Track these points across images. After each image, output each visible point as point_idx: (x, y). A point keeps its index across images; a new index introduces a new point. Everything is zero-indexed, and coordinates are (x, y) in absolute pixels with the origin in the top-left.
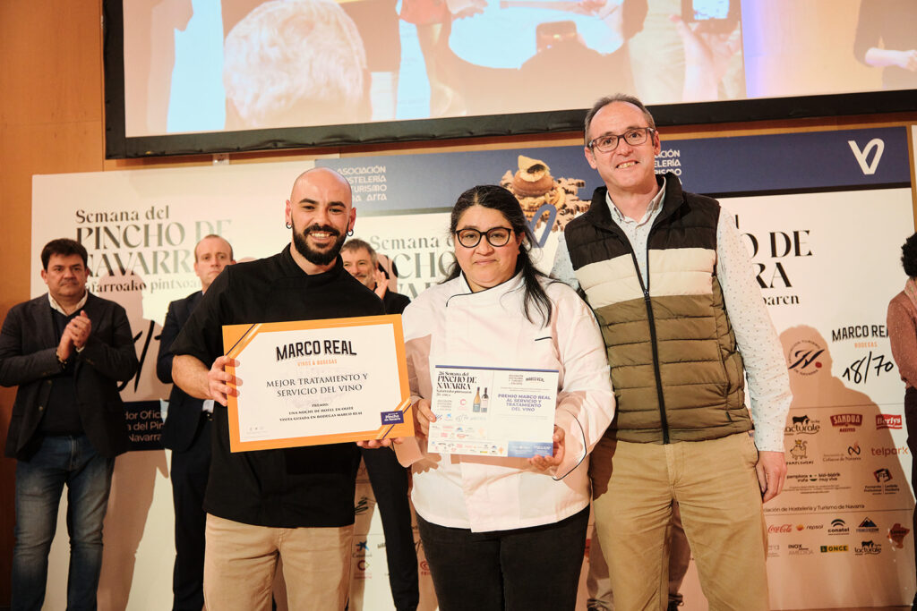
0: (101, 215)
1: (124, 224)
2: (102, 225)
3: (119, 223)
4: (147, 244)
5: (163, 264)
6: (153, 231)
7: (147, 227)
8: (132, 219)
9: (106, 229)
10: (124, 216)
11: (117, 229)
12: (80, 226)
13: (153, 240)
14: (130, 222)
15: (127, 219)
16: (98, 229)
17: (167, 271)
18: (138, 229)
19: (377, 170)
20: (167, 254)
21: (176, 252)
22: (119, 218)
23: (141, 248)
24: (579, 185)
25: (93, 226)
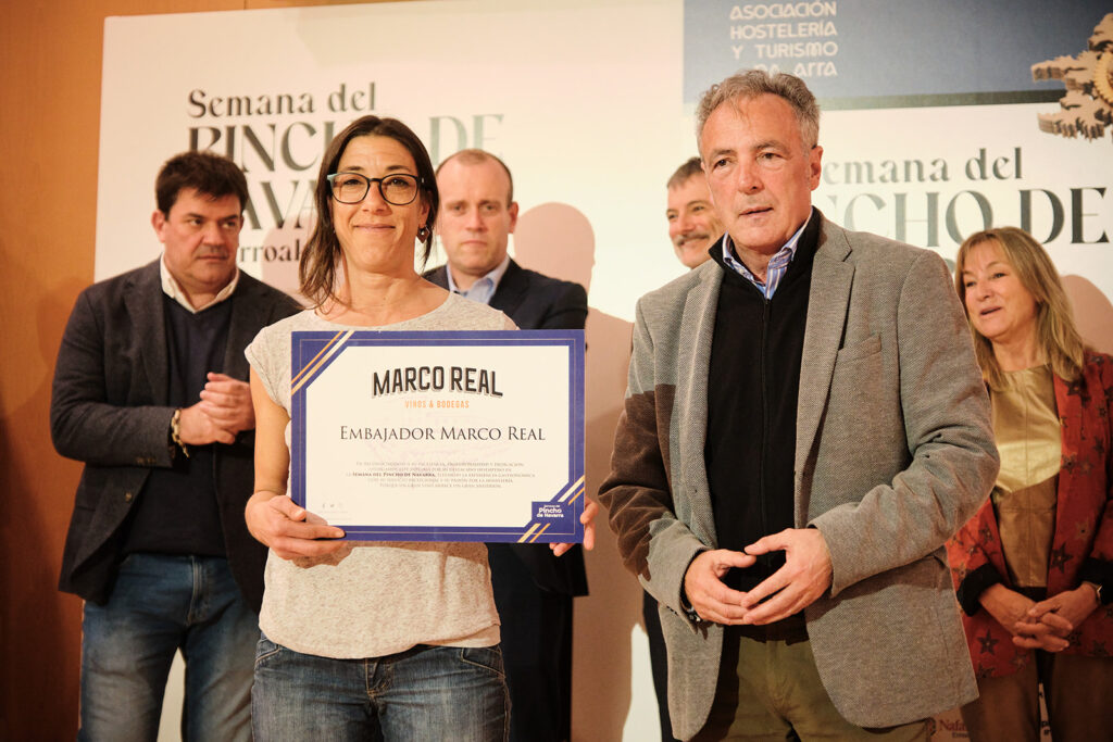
0: (239, 101)
1: (283, 120)
2: (239, 122)
3: (274, 118)
7: (330, 128)
8: (301, 110)
9: (248, 132)
10: (285, 103)
11: (269, 130)
12: (196, 123)
14: (297, 117)
15: (291, 111)
16: (231, 130)
18: (311, 131)
19: (817, 9)
22: (274, 107)
25: (222, 123)
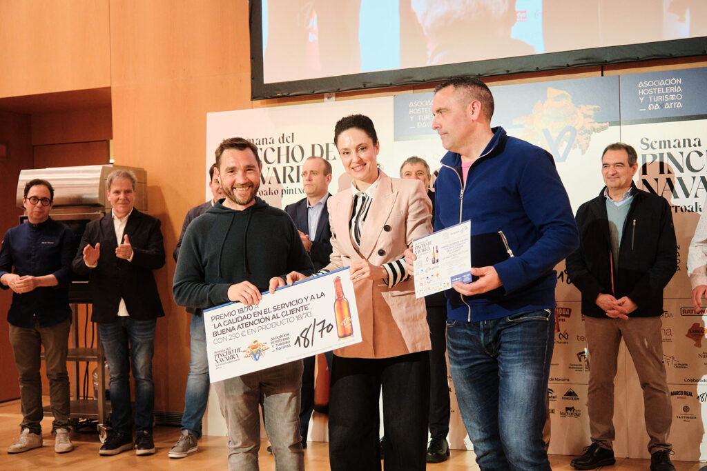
1: (264, 147)
4: (279, 162)
5: (289, 176)
6: (283, 152)
7: (279, 148)
10: (265, 141)
13: (283, 158)
14: (269, 146)
15: (267, 143)
17: (292, 181)
18: (273, 150)
20: (292, 169)
21: (298, 167)
23: (275, 165)
24: (595, 110)
